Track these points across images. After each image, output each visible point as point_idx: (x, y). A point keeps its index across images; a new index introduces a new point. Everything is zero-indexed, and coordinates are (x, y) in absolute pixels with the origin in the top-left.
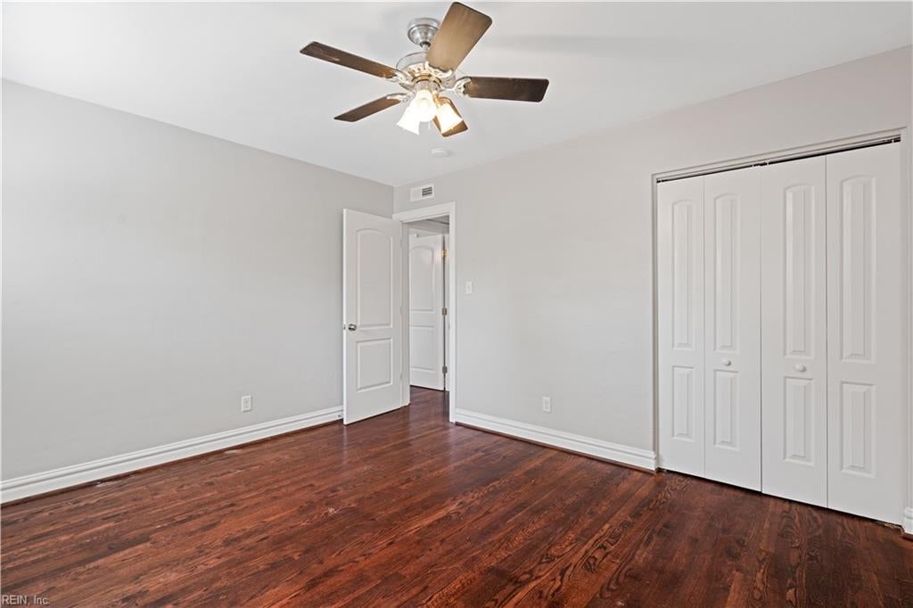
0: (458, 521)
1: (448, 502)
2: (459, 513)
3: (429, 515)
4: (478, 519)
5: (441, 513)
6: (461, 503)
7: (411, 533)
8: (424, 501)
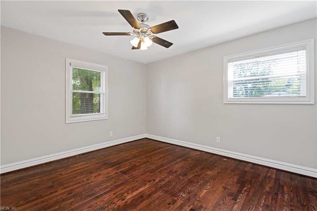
0: (129, 190)
1: (130, 201)
2: (127, 194)
3: (141, 192)
4: (120, 191)
5: (136, 194)
6: (124, 200)
7: (148, 184)
8: (142, 202)
